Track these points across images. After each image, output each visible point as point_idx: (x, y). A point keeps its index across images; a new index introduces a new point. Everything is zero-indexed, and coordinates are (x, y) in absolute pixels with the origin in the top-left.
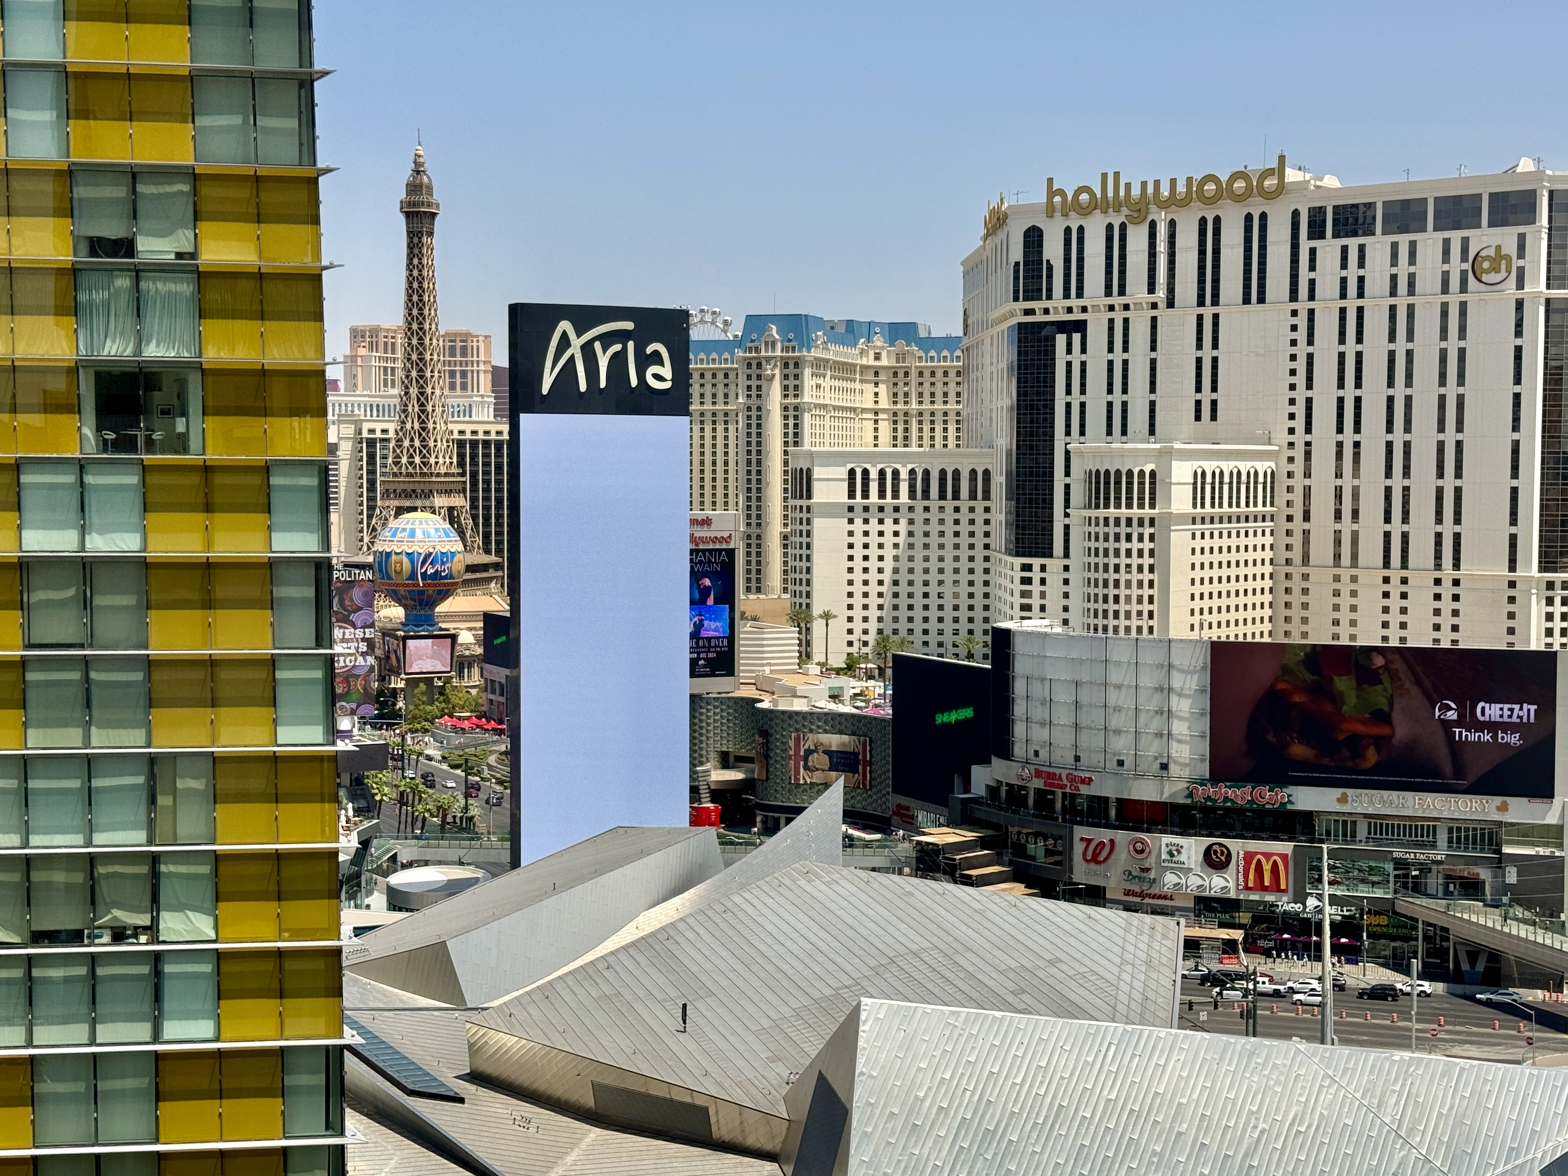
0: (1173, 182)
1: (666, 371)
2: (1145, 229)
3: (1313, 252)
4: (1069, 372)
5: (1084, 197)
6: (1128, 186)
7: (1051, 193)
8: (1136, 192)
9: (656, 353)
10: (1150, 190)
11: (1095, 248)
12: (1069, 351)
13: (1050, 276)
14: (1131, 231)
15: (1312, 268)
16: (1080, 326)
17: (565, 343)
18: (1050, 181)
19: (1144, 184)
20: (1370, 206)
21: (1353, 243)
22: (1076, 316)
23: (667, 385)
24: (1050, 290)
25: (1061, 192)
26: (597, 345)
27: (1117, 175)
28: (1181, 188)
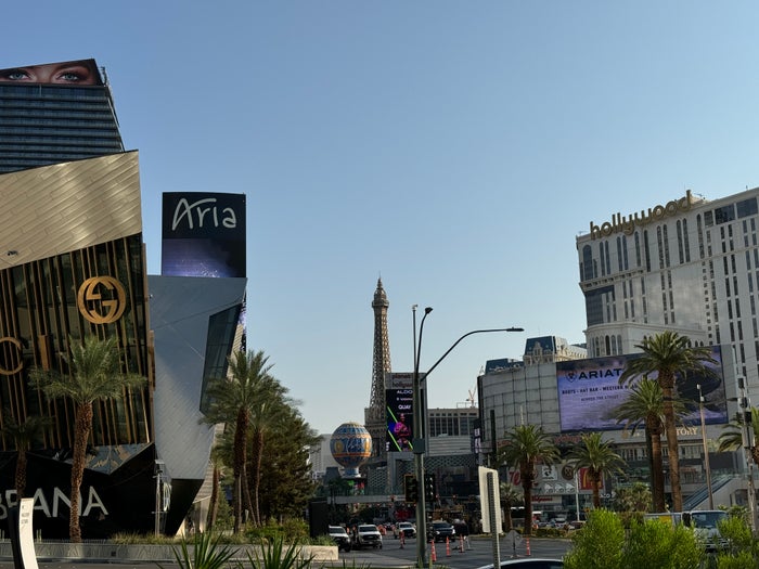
0: (643, 212)
1: (234, 220)
2: (633, 237)
3: (708, 232)
4: (608, 310)
5: (606, 227)
6: (624, 218)
7: (592, 228)
8: (627, 220)
9: (228, 212)
10: (633, 218)
11: (613, 249)
12: (608, 301)
13: (596, 267)
14: (628, 239)
15: (709, 241)
16: (612, 288)
17: (183, 208)
18: (591, 223)
19: (631, 216)
20: (731, 206)
21: (726, 225)
22: (609, 283)
23: (234, 226)
24: (596, 273)
25: (597, 227)
26: (199, 209)
27: (619, 214)
28: (647, 215)
